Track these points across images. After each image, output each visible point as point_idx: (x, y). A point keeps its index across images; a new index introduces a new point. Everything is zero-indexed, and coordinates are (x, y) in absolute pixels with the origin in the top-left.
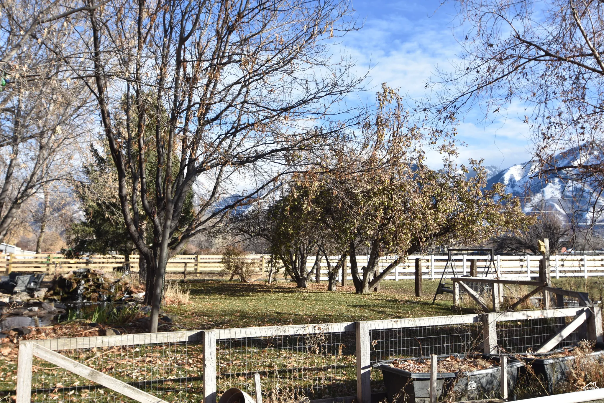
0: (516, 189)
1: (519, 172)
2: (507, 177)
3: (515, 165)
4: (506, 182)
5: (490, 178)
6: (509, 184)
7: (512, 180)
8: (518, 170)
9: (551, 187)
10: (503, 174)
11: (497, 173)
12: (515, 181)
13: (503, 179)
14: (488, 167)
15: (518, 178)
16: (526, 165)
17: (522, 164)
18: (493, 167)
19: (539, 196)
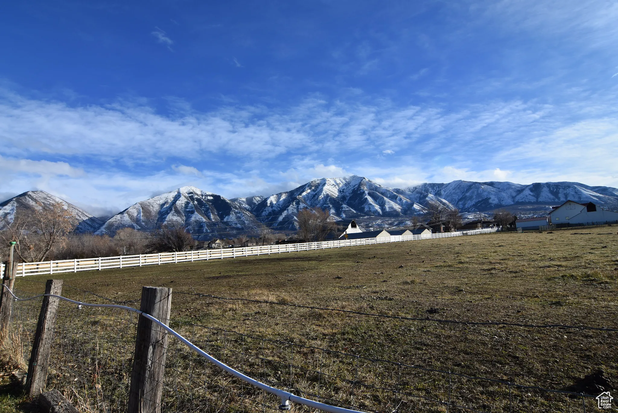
0: (273, 208)
1: (275, 199)
2: (269, 202)
3: (273, 195)
4: (269, 205)
5: (260, 202)
6: (270, 206)
7: (271, 203)
8: (274, 198)
9: (292, 207)
10: (267, 200)
11: (264, 200)
12: (273, 204)
13: (267, 203)
14: (259, 197)
15: (274, 202)
16: (279, 195)
17: (277, 195)
18: (261, 196)
19: (286, 212)
